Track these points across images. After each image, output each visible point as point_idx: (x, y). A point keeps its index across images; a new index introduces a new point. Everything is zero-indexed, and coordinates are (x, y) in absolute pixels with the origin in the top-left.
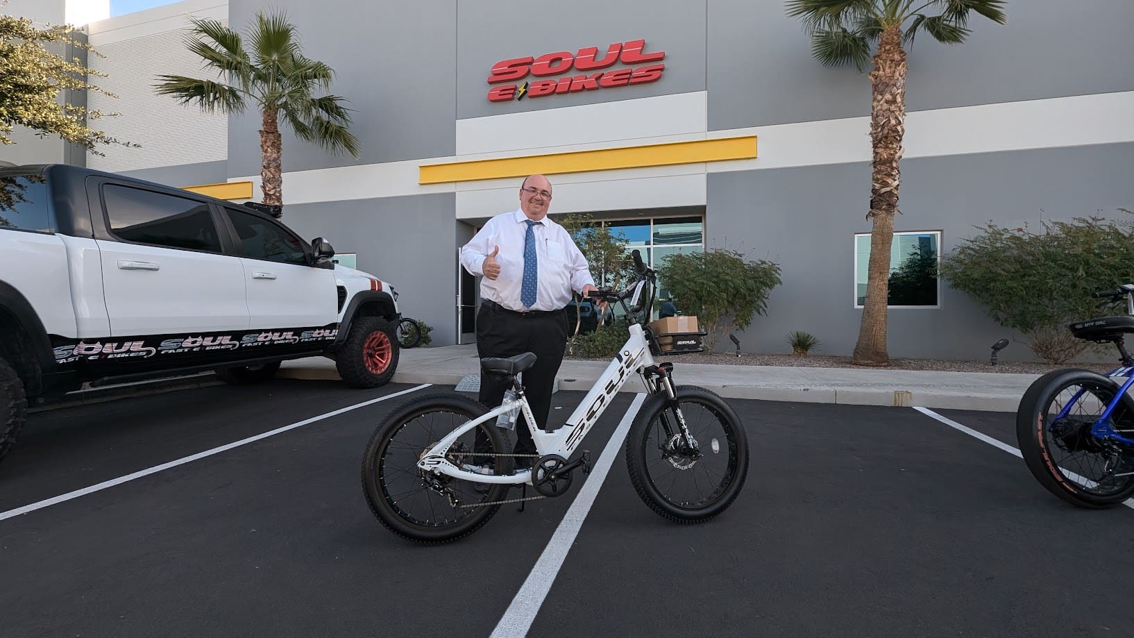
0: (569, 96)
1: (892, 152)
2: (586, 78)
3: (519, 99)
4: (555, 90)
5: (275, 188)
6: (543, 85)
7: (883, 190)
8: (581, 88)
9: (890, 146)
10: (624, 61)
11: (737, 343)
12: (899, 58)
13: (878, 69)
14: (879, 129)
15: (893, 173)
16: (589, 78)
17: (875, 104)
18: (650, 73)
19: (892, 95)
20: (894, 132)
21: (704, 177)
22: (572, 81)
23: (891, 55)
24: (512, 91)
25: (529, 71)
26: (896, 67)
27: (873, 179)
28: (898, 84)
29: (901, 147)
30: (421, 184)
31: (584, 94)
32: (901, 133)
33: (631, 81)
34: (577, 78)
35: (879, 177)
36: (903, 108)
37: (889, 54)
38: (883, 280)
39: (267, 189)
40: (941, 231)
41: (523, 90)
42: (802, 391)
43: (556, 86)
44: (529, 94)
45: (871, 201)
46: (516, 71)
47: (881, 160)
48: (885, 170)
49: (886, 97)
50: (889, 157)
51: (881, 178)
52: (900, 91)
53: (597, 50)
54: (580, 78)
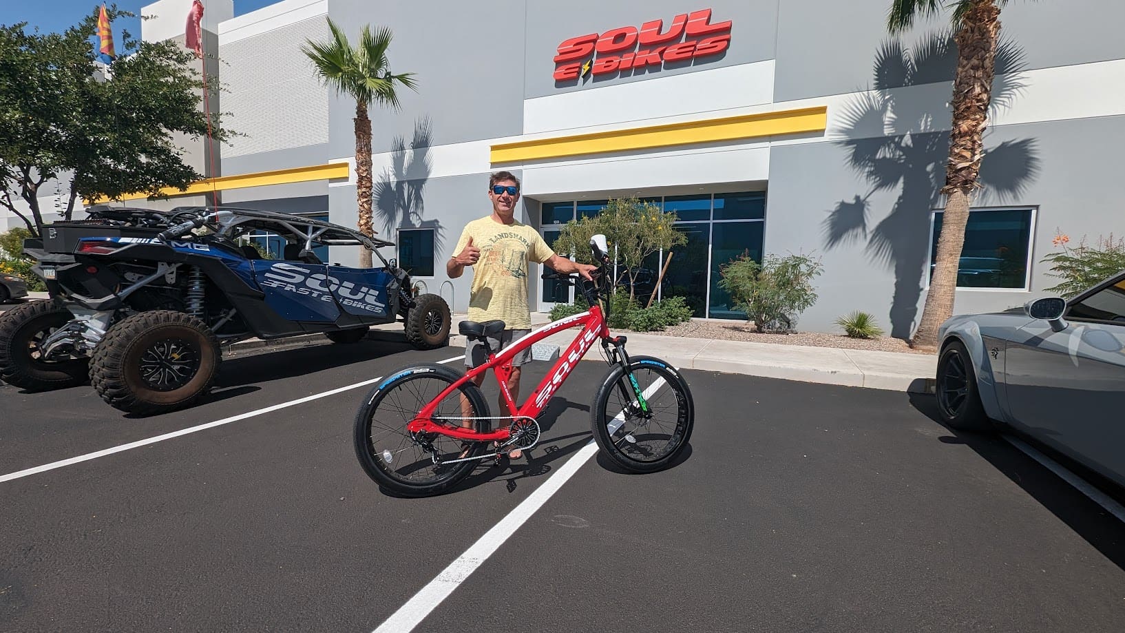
1: (974, 123)
2: (650, 53)
3: (586, 77)
4: (618, 66)
5: (368, 169)
6: (607, 62)
7: (960, 166)
8: (644, 63)
9: (973, 117)
10: (689, 32)
11: (788, 321)
12: (991, 18)
13: (966, 32)
14: (962, 98)
15: (974, 147)
16: (653, 52)
17: (960, 70)
18: (714, 45)
19: (979, 59)
20: (978, 101)
21: (768, 151)
22: (635, 55)
23: (982, 14)
24: (577, 69)
27: (951, 153)
28: (986, 49)
29: (985, 118)
30: (492, 164)
32: (986, 102)
33: (695, 53)
34: (640, 54)
35: (956, 151)
36: (991, 73)
37: (980, 13)
40: (1037, 207)
41: (586, 67)
42: (829, 373)
43: (620, 61)
44: (593, 72)
45: (947, 177)
46: (581, 49)
47: (960, 132)
48: (963, 143)
49: (972, 63)
50: (970, 130)
51: (959, 153)
52: (989, 54)
53: (662, 22)
54: (643, 53)
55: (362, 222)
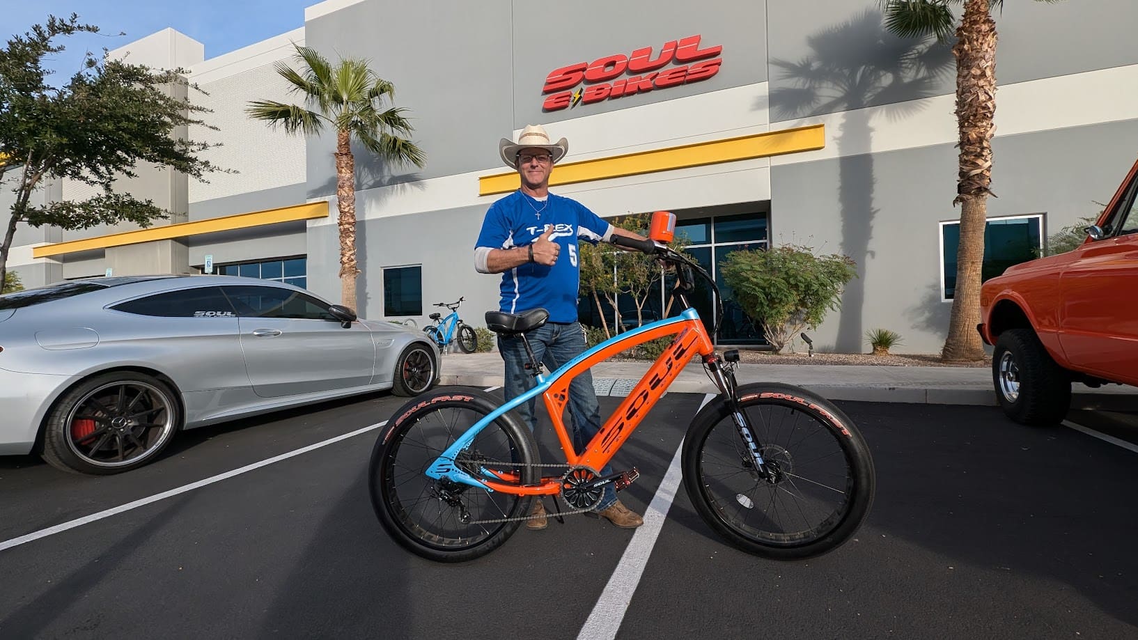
1: (982, 131)
2: (641, 79)
3: (574, 105)
4: (610, 93)
5: (349, 206)
6: (598, 90)
7: (972, 173)
8: (636, 89)
9: (979, 124)
10: (678, 58)
11: (809, 342)
12: (988, 28)
13: (963, 43)
14: (966, 107)
15: (984, 154)
16: (644, 78)
17: (961, 80)
18: (706, 69)
19: (980, 68)
20: (984, 108)
21: (768, 171)
22: (626, 83)
23: (978, 26)
24: (567, 98)
25: (584, 77)
26: (984, 39)
27: (961, 161)
28: (986, 58)
29: (992, 125)
30: (481, 195)
32: (992, 110)
33: (688, 78)
34: (632, 80)
35: (967, 158)
36: (993, 82)
37: (975, 25)
38: (975, 271)
39: (342, 207)
40: (1044, 213)
41: (577, 96)
42: (888, 390)
43: (611, 89)
44: (584, 100)
45: (959, 186)
46: (571, 78)
47: (969, 140)
48: (973, 150)
49: (973, 72)
50: (978, 137)
51: (970, 160)
52: (989, 64)
53: (650, 50)
54: (635, 79)
55: (345, 259)
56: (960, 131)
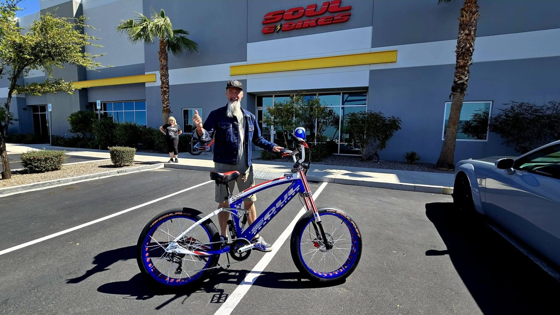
0: (302, 30)
1: (466, 62)
2: (311, 21)
3: (277, 32)
4: (295, 27)
6: (289, 25)
7: (459, 82)
8: (308, 26)
9: (465, 58)
10: (331, 11)
11: (378, 156)
12: (475, 10)
14: (460, 49)
15: (466, 73)
16: (312, 21)
17: (460, 35)
18: (343, 18)
19: (468, 31)
20: (468, 51)
21: (368, 72)
23: (471, 9)
24: (274, 28)
26: (473, 15)
27: (455, 76)
28: (472, 26)
29: (471, 59)
30: (231, 75)
31: (310, 28)
32: (472, 51)
33: (333, 22)
34: (306, 21)
36: (474, 38)
38: (455, 128)
39: (163, 79)
41: (279, 27)
43: (296, 25)
44: (282, 30)
45: (453, 88)
46: (276, 18)
47: (460, 66)
48: (461, 71)
50: (464, 64)
51: (459, 76)
52: (473, 28)
53: (317, 5)
54: (308, 20)
55: (164, 105)
56: (457, 61)
